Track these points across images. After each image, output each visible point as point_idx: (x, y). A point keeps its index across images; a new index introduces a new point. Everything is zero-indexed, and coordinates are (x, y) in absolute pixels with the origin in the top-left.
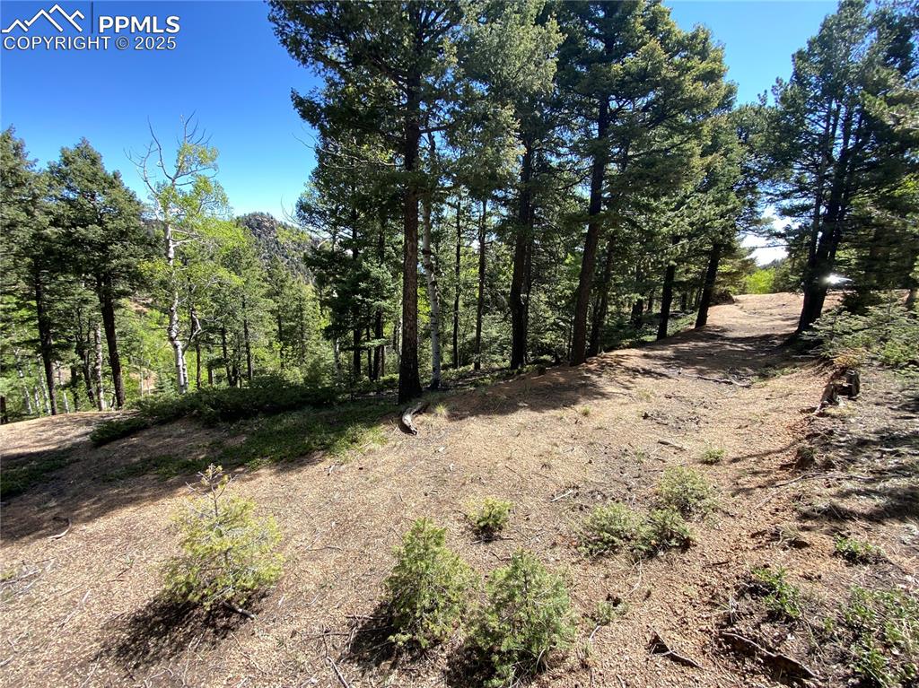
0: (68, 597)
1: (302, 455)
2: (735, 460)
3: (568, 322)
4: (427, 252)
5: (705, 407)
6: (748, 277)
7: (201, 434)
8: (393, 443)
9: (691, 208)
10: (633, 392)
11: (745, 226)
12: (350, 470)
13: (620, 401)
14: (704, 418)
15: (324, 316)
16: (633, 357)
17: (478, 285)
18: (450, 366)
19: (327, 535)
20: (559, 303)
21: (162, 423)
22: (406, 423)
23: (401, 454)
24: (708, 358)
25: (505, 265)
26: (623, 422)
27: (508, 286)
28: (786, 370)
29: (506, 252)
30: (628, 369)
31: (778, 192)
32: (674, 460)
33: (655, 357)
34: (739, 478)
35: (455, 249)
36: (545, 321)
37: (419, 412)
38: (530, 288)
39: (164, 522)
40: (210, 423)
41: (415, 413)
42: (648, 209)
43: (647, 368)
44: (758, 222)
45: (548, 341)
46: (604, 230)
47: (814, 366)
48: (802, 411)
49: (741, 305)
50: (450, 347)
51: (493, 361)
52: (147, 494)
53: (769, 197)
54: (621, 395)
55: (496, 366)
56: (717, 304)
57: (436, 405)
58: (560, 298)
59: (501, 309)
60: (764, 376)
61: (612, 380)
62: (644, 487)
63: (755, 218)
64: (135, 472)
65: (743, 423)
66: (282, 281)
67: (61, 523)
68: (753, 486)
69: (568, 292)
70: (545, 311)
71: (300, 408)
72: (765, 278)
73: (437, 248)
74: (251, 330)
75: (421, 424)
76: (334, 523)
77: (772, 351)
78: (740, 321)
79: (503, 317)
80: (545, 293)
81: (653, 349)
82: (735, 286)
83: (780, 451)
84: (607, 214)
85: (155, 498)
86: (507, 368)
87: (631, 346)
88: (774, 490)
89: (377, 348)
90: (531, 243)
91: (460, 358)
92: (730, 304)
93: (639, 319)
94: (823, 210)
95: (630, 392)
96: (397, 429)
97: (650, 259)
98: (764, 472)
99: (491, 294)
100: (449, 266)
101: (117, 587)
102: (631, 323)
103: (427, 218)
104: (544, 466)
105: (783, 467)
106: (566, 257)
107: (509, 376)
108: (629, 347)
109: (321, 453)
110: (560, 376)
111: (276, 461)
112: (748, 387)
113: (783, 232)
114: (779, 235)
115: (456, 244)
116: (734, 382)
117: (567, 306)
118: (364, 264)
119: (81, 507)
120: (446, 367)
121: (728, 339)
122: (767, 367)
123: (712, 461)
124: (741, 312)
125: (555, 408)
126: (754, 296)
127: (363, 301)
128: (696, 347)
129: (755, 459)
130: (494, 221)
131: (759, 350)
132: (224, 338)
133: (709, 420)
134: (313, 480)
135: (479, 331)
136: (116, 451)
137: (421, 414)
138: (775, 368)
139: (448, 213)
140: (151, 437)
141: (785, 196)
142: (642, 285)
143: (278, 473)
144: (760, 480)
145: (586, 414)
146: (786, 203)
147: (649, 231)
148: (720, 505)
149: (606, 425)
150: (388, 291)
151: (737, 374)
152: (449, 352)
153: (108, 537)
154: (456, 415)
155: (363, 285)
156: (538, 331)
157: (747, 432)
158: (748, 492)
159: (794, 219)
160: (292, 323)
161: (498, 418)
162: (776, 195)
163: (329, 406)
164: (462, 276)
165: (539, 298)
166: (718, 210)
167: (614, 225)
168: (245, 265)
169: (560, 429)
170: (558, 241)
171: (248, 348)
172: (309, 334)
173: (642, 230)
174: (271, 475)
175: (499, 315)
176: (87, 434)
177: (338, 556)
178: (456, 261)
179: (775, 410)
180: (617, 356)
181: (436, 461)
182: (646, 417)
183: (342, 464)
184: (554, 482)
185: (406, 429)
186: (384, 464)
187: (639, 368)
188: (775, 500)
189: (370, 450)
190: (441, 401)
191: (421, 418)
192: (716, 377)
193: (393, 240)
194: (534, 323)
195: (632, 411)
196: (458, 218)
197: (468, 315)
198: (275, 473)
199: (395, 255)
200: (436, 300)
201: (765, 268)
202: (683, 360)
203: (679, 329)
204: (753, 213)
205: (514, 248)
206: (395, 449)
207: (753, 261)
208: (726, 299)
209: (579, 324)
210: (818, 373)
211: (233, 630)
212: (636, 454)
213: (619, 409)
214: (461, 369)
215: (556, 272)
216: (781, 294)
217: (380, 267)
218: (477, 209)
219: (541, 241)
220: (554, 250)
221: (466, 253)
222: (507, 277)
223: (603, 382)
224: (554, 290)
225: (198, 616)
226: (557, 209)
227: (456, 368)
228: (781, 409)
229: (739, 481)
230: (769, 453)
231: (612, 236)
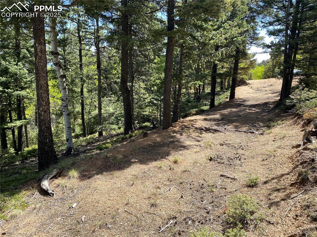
2: (266, 183)
3: (159, 100)
4: (55, 53)
5: (242, 149)
6: (252, 70)
8: (33, 206)
9: (225, 29)
10: (201, 143)
11: (251, 41)
13: (195, 150)
14: (243, 156)
16: (199, 121)
17: (97, 77)
18: (80, 135)
20: (152, 88)
22: (44, 187)
23: (40, 215)
24: (239, 118)
25: (115, 63)
26: (198, 165)
27: (119, 78)
28: (279, 122)
29: (115, 54)
30: (196, 128)
31: (267, 22)
32: (231, 186)
33: (210, 120)
34: (270, 194)
35: (78, 52)
36: (144, 100)
37: (55, 177)
38: (133, 78)
41: (52, 178)
42: (201, 28)
43: (207, 127)
44: (257, 39)
45: (147, 113)
46: (177, 41)
47: (292, 119)
48: (293, 147)
49: (251, 86)
50: (80, 121)
51: (111, 129)
53: (263, 24)
54: (195, 146)
55: (114, 133)
56: (239, 86)
57: (69, 169)
58: (153, 85)
59: (115, 93)
60: (269, 127)
61: (189, 136)
62: (216, 209)
63: (256, 36)
65: (265, 157)
68: (279, 200)
69: (158, 81)
70: (144, 94)
72: (260, 70)
73: (64, 51)
75: (57, 187)
77: (270, 111)
78: (251, 95)
79: (116, 99)
80: (143, 82)
81: (208, 115)
82: (246, 75)
83: (288, 174)
84: (179, 31)
86: (122, 134)
87: (197, 114)
88: (291, 201)
89: (20, 128)
90: (131, 49)
91: (87, 129)
92: (245, 85)
93: (199, 97)
94: (289, 32)
95: (200, 143)
96: (37, 193)
97: (204, 60)
98: (283, 189)
99: (107, 83)
100: (74, 64)
102: (195, 99)
103: (53, 28)
104: (152, 205)
105: (292, 185)
106: (155, 58)
107: (123, 139)
108: (195, 115)
110: (157, 137)
112: (262, 134)
113: (270, 45)
114: (268, 47)
115: (78, 48)
116: (255, 132)
117: (158, 91)
120: (77, 136)
121: (247, 106)
122: (269, 121)
123: (252, 185)
124: (251, 90)
125: (156, 160)
126: (257, 81)
128: (231, 112)
129: (276, 180)
130: (104, 33)
131: (263, 111)
133: (246, 157)
135: (100, 109)
137: (57, 178)
138: (273, 121)
139: (71, 26)
141: (271, 24)
142: (199, 76)
144: (281, 195)
145: (175, 162)
146: (271, 28)
147: (203, 42)
148: (264, 217)
149: (189, 168)
150: (26, 83)
151: (255, 126)
152: (79, 125)
154: (85, 176)
156: (141, 107)
157: (268, 163)
158: (277, 204)
159: (275, 37)
161: (117, 173)
162: (266, 23)
164: (85, 71)
165: (139, 86)
166: (240, 31)
167: (182, 38)
169: (160, 175)
170: (149, 48)
173: (199, 41)
175: (114, 98)
178: (79, 60)
179: (279, 147)
180: (190, 120)
181: (71, 216)
182: (211, 159)
184: (160, 216)
185: (45, 193)
187: (203, 127)
188: (293, 209)
190: (73, 166)
191: (57, 181)
192: (244, 129)
193: (28, 44)
194: (138, 102)
195: (203, 156)
196: (79, 30)
197: (91, 98)
199: (29, 55)
200: (65, 89)
201: (259, 65)
202: (226, 120)
203: (221, 101)
204: (255, 33)
205: (120, 51)
206: (35, 211)
207: (255, 60)
208: (243, 83)
209: (166, 101)
210: (295, 123)
212: (209, 186)
213: (195, 156)
214: (89, 137)
215: (149, 68)
216: (269, 79)
217: (17, 65)
218: (91, 24)
219: (138, 47)
220: (147, 54)
221: (86, 55)
222: (117, 71)
223: (184, 139)
224: (149, 80)
226: (147, 26)
227: (85, 136)
228: (283, 146)
229: (271, 197)
230: (283, 175)
231: (182, 45)
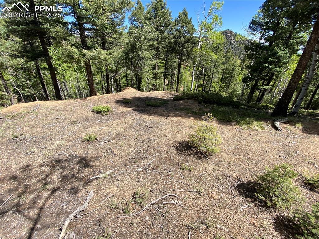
0: (168, 132)
1: (228, 121)
7: (197, 105)
8: (267, 131)
12: (245, 133)
15: (241, 74)
19: (233, 149)
21: (188, 99)
22: (276, 125)
23: (270, 136)
39: (188, 124)
40: (200, 103)
41: (283, 122)
52: (184, 116)
64: (182, 110)
66: (229, 58)
67: (167, 116)
71: (228, 106)
74: (214, 76)
75: (285, 128)
76: (236, 147)
85: (186, 118)
96: (270, 126)
101: (177, 134)
109: (235, 123)
111: (219, 120)
118: (276, 48)
119: (171, 114)
127: (268, 67)
132: (205, 78)
134: (231, 130)
136: (178, 103)
137: (285, 124)
140: (185, 102)
143: (219, 123)
153: (176, 123)
154: (307, 131)
155: (271, 59)
160: (227, 75)
163: (238, 108)
168: (219, 51)
171: (211, 82)
172: (233, 80)
174: (216, 123)
176: (172, 97)
177: (237, 158)
181: (289, 146)
183: (243, 130)
185: (276, 128)
186: (261, 137)
189: (256, 129)
191: (285, 126)
198: (218, 123)
206: (268, 133)
211: (202, 159)
214: (310, 111)
217: (284, 50)
225: (194, 150)
